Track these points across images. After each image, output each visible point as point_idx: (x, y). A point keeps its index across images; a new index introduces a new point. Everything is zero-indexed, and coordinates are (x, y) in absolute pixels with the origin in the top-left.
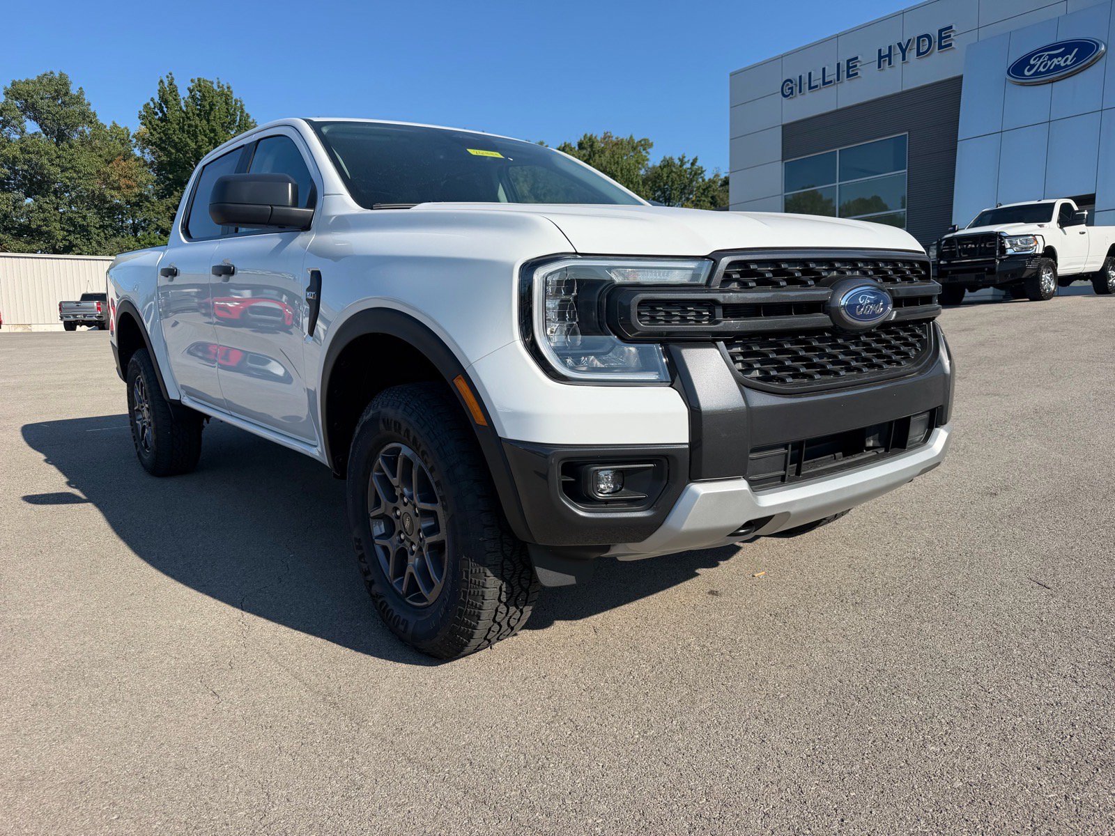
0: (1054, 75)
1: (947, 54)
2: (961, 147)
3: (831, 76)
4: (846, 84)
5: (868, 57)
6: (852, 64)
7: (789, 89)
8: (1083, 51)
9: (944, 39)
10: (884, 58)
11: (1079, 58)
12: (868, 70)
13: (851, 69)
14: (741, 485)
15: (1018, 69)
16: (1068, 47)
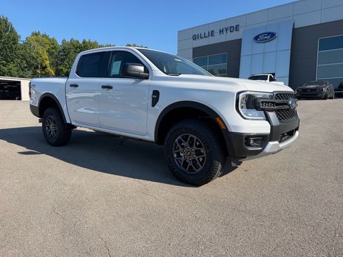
0: (265, 41)
1: (238, 32)
2: (241, 58)
3: (207, 35)
4: (211, 38)
5: (217, 31)
6: (212, 32)
7: (195, 38)
8: (272, 35)
9: (237, 28)
10: (221, 31)
11: (271, 37)
12: (217, 34)
13: (212, 33)
14: (277, 142)
15: (256, 38)
16: (269, 34)
